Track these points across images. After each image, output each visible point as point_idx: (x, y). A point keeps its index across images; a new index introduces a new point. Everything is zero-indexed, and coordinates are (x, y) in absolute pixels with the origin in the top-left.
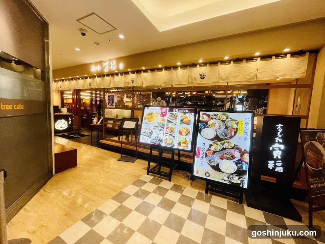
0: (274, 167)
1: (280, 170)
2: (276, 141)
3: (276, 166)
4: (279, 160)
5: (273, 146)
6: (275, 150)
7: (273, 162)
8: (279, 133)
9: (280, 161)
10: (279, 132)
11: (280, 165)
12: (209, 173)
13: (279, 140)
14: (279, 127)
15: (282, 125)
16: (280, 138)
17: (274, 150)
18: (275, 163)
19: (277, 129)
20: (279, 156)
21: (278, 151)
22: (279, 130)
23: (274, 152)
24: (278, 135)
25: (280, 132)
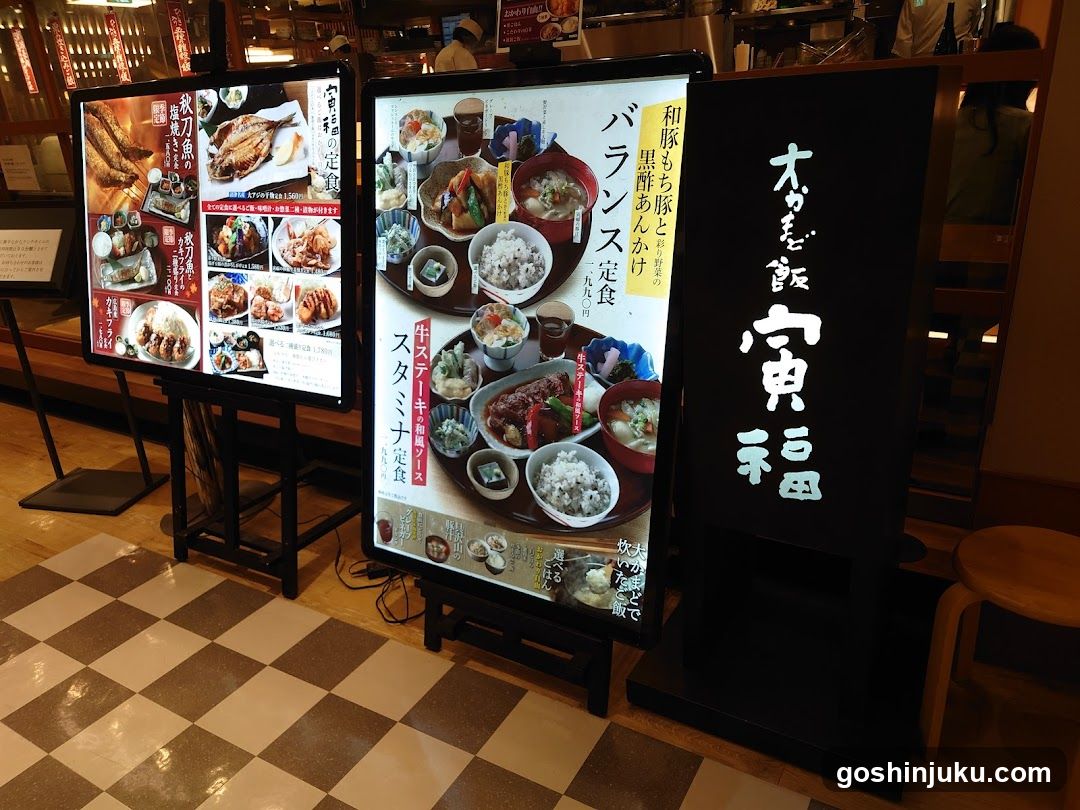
0: (768, 468)
1: (802, 486)
2: (777, 286)
3: (780, 466)
4: (796, 420)
5: (761, 326)
6: (775, 355)
7: (761, 435)
8: (787, 221)
9: (804, 431)
10: (786, 210)
11: (804, 456)
12: (443, 542)
13: (790, 277)
14: (790, 173)
15: (808, 154)
16: (795, 261)
17: (764, 352)
18: (774, 445)
19: (778, 187)
20: (794, 396)
21: (786, 354)
22: (791, 199)
23: (768, 368)
24: (783, 238)
25: (797, 209)
